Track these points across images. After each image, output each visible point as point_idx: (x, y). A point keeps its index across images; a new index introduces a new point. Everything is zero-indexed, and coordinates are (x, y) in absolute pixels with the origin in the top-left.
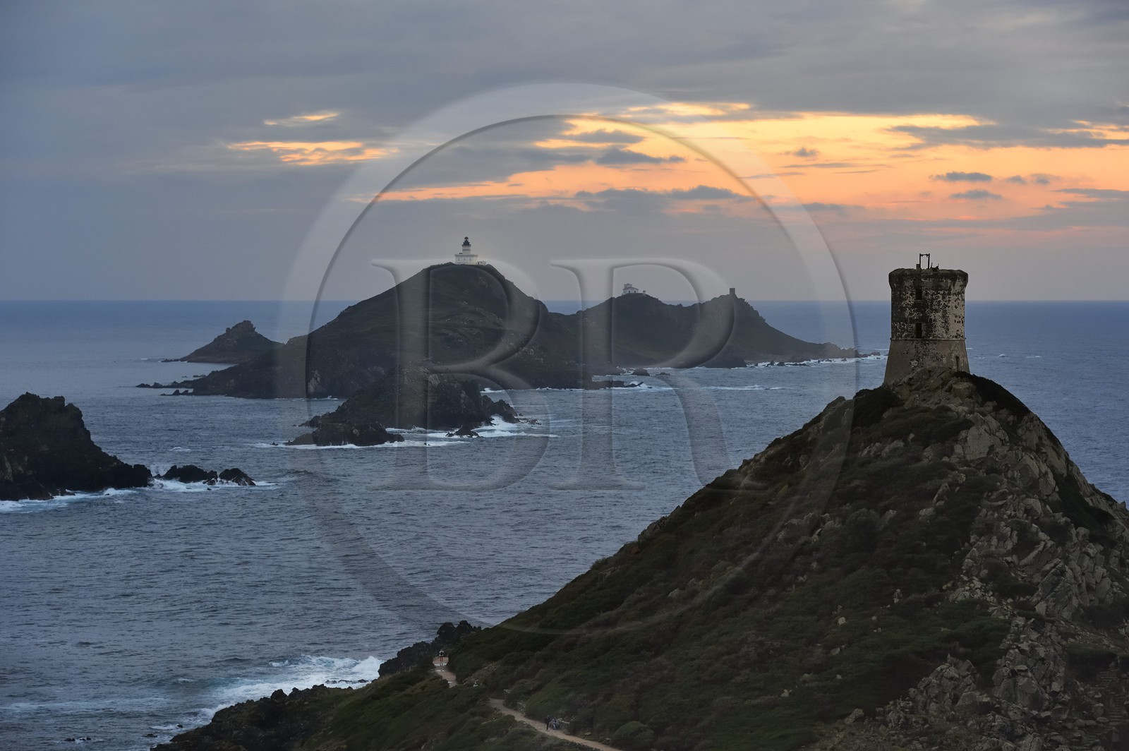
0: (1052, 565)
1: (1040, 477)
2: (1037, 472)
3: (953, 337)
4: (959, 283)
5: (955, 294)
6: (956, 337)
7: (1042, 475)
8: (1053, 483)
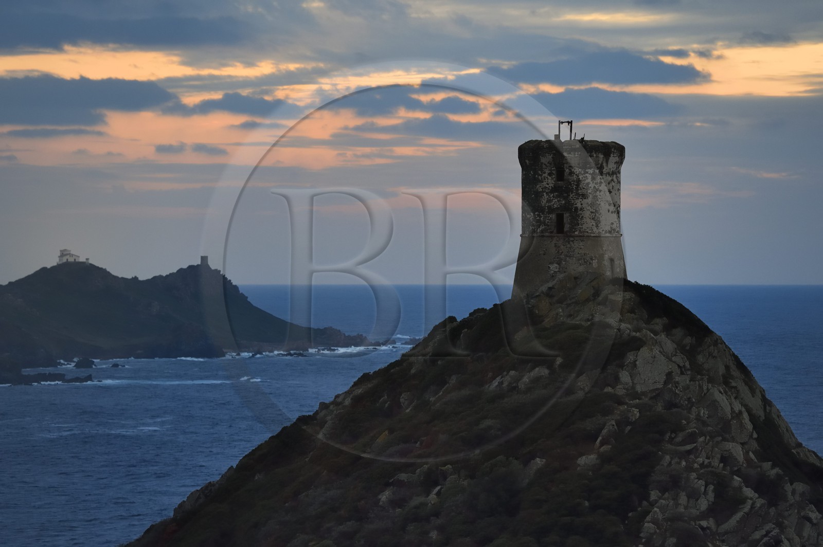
0: (764, 532)
1: (733, 418)
2: (728, 410)
3: (606, 232)
4: (613, 159)
5: (609, 173)
6: (610, 232)
7: (734, 415)
8: (750, 426)
